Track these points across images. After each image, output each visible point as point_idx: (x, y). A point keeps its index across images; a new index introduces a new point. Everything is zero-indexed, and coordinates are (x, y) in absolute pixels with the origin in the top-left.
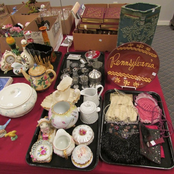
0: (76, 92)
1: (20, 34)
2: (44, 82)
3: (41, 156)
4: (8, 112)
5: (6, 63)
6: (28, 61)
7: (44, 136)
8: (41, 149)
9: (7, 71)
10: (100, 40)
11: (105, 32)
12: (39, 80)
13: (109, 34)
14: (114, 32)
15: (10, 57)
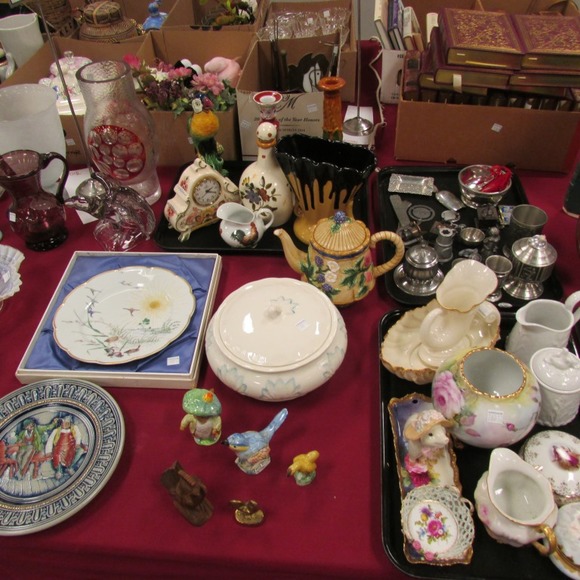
0: (487, 314)
1: (219, 99)
2: (363, 276)
3: (433, 542)
4: (274, 385)
5: (193, 205)
6: (274, 199)
7: (413, 470)
8: (425, 518)
9: (189, 232)
10: (496, 128)
11: (514, 100)
12: (348, 267)
13: (528, 107)
14: (547, 101)
15: (208, 182)
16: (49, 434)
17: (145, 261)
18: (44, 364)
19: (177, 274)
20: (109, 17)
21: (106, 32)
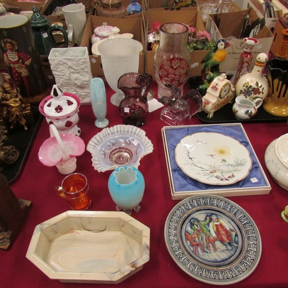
1: (210, 43)
5: (219, 99)
6: (263, 93)
9: (213, 113)
15: (227, 86)
16: (209, 226)
17: (204, 129)
18: (187, 188)
19: (225, 135)
20: (118, 5)
21: (116, 12)
